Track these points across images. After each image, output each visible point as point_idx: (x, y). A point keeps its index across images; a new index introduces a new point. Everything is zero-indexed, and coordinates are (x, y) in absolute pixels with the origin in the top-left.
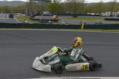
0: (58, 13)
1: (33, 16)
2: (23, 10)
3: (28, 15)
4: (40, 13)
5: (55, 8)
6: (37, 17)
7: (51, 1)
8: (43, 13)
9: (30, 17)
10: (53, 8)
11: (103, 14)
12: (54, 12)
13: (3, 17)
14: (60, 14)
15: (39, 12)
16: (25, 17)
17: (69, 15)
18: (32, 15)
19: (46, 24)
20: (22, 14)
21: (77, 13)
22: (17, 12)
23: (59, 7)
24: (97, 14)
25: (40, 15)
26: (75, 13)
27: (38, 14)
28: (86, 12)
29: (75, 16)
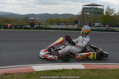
0: (111, 25)
22: (68, 24)
23: (112, 19)
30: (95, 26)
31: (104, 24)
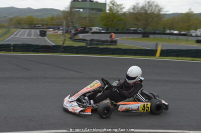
0: (117, 30)
1: (76, 34)
2: (59, 24)
3: (67, 32)
4: (87, 29)
5: (112, 20)
6: (81, 36)
7: (105, 10)
8: (91, 29)
9: (69, 36)
10: (108, 21)
11: (193, 32)
12: (110, 29)
13: (26, 35)
14: (120, 31)
15: (85, 28)
16: (63, 35)
17: (135, 32)
18: (73, 32)
19: (98, 48)
20: (56, 31)
21: (149, 29)
22: (48, 26)
23: (119, 20)
24: (183, 33)
25: (87, 32)
26: (146, 31)
27: (84, 31)
28: (164, 28)
29: (146, 35)
30: (92, 31)
31: (107, 29)
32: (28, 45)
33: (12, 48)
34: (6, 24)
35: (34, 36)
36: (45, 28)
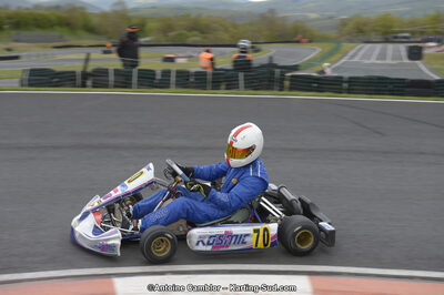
32: (380, 78)
33: (345, 85)
34: (333, 34)
35: (393, 59)
36: (419, 40)
